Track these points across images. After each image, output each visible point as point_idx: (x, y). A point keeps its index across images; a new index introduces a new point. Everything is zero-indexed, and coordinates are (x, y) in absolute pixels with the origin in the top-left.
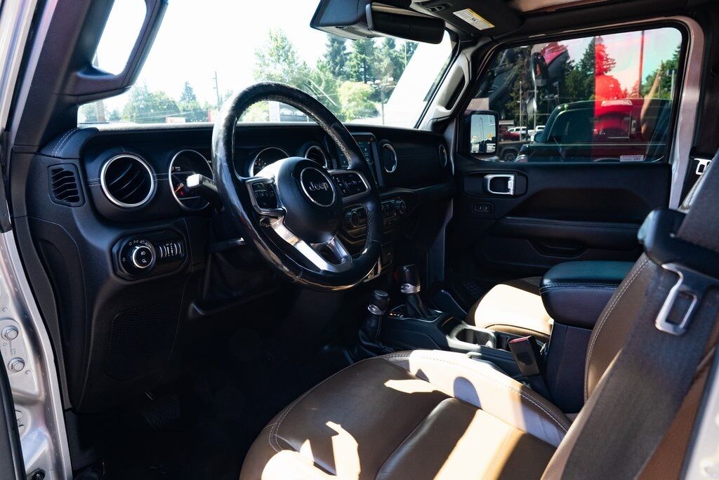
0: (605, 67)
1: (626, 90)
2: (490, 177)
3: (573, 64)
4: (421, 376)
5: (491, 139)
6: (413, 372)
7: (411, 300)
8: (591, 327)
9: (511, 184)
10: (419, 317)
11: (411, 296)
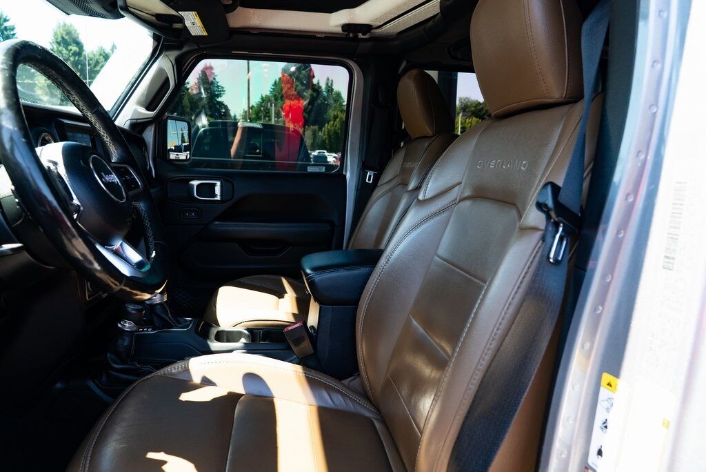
0: (216, 93)
1: (235, 116)
2: (195, 183)
3: (188, 86)
4: (206, 382)
5: (173, 148)
6: (197, 379)
7: (158, 310)
8: (356, 302)
9: (218, 190)
10: (171, 327)
11: (159, 307)
